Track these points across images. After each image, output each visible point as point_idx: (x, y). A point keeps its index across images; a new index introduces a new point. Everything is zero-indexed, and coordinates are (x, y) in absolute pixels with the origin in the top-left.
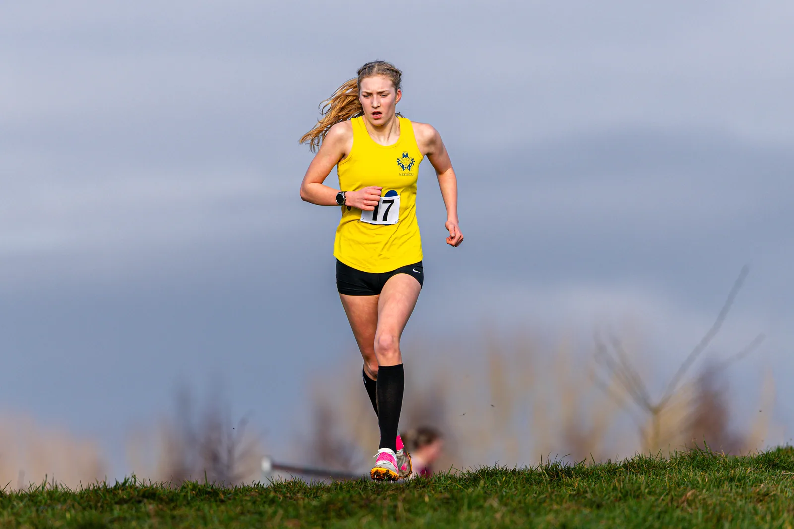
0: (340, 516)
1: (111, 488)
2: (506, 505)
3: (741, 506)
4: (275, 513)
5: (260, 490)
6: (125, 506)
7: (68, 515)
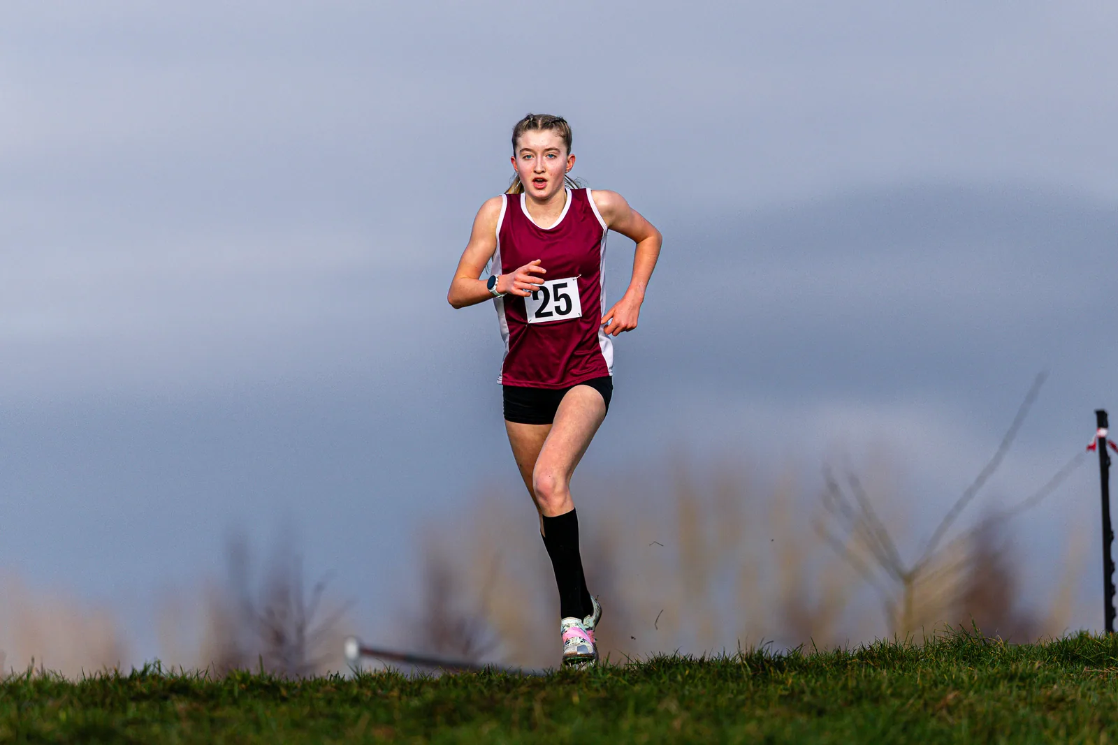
0: (451, 722)
1: (126, 678)
2: (688, 708)
3: (1023, 716)
4: (358, 716)
5: (340, 684)
6: (144, 705)
7: (62, 716)
